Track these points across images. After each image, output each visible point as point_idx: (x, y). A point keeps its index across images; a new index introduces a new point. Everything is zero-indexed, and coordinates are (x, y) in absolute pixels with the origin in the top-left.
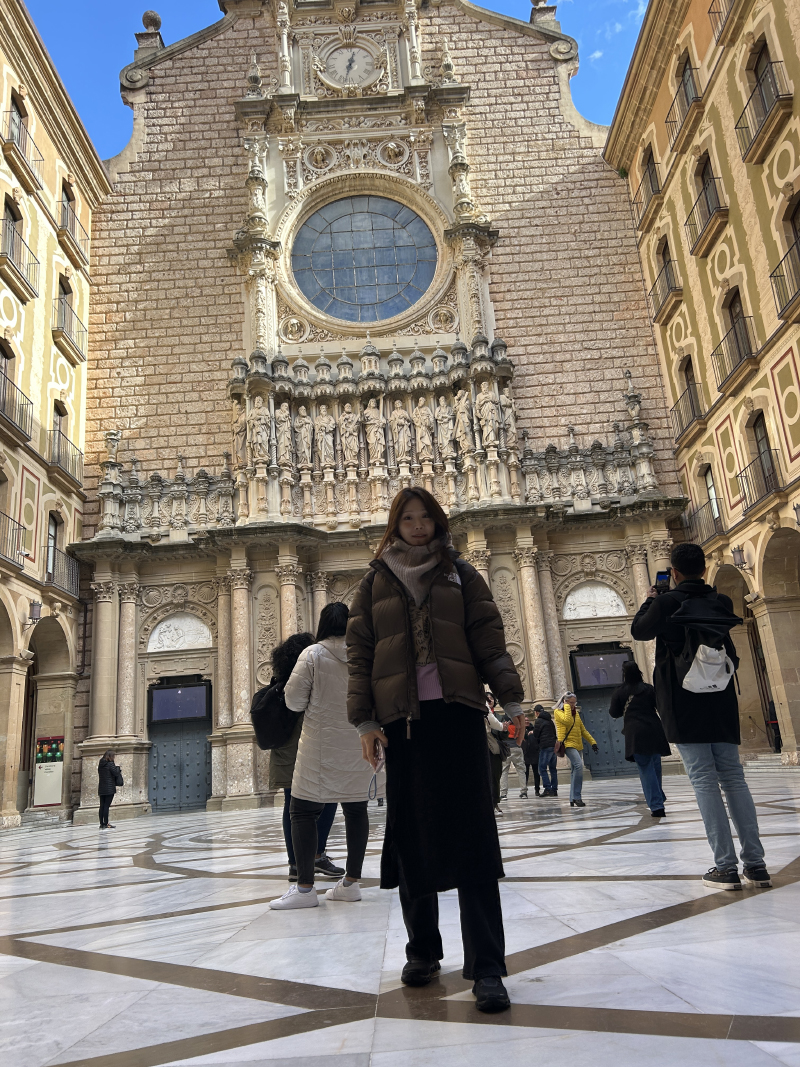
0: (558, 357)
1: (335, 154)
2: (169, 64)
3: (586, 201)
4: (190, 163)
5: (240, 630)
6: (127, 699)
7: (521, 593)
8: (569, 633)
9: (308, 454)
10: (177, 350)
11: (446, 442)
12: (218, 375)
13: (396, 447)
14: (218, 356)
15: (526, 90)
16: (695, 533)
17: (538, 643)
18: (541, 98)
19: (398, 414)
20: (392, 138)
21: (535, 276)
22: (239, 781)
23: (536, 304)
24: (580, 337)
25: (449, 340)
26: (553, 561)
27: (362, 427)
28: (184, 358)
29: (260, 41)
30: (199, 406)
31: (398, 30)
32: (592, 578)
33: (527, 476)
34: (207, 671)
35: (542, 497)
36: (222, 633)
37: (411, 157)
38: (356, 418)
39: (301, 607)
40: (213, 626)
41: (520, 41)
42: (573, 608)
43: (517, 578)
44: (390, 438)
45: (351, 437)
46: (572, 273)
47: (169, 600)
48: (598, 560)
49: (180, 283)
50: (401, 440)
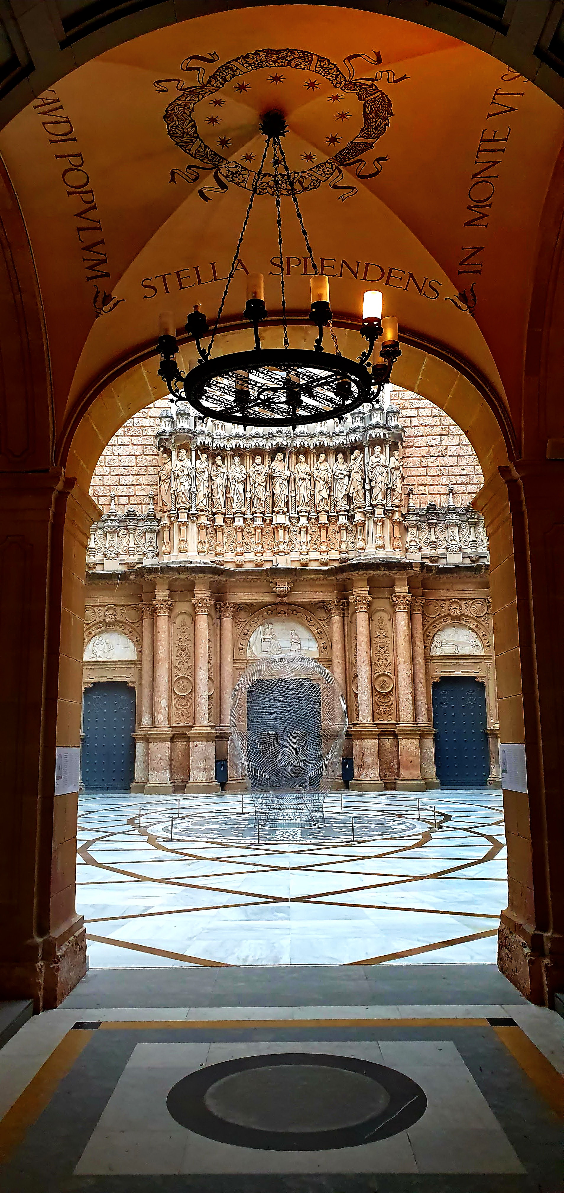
5: (162, 651)
7: (395, 632)
8: (433, 665)
9: (222, 500)
11: (340, 496)
12: (147, 422)
13: (297, 497)
17: (405, 676)
19: (302, 468)
22: (158, 772)
26: (424, 606)
27: (271, 478)
30: (130, 450)
32: (457, 620)
33: (409, 529)
34: (132, 679)
35: (420, 549)
36: (146, 651)
38: (264, 469)
39: (211, 631)
40: (139, 644)
42: (438, 645)
43: (393, 619)
44: (293, 489)
45: (259, 487)
47: (102, 619)
48: (464, 607)
50: (302, 492)
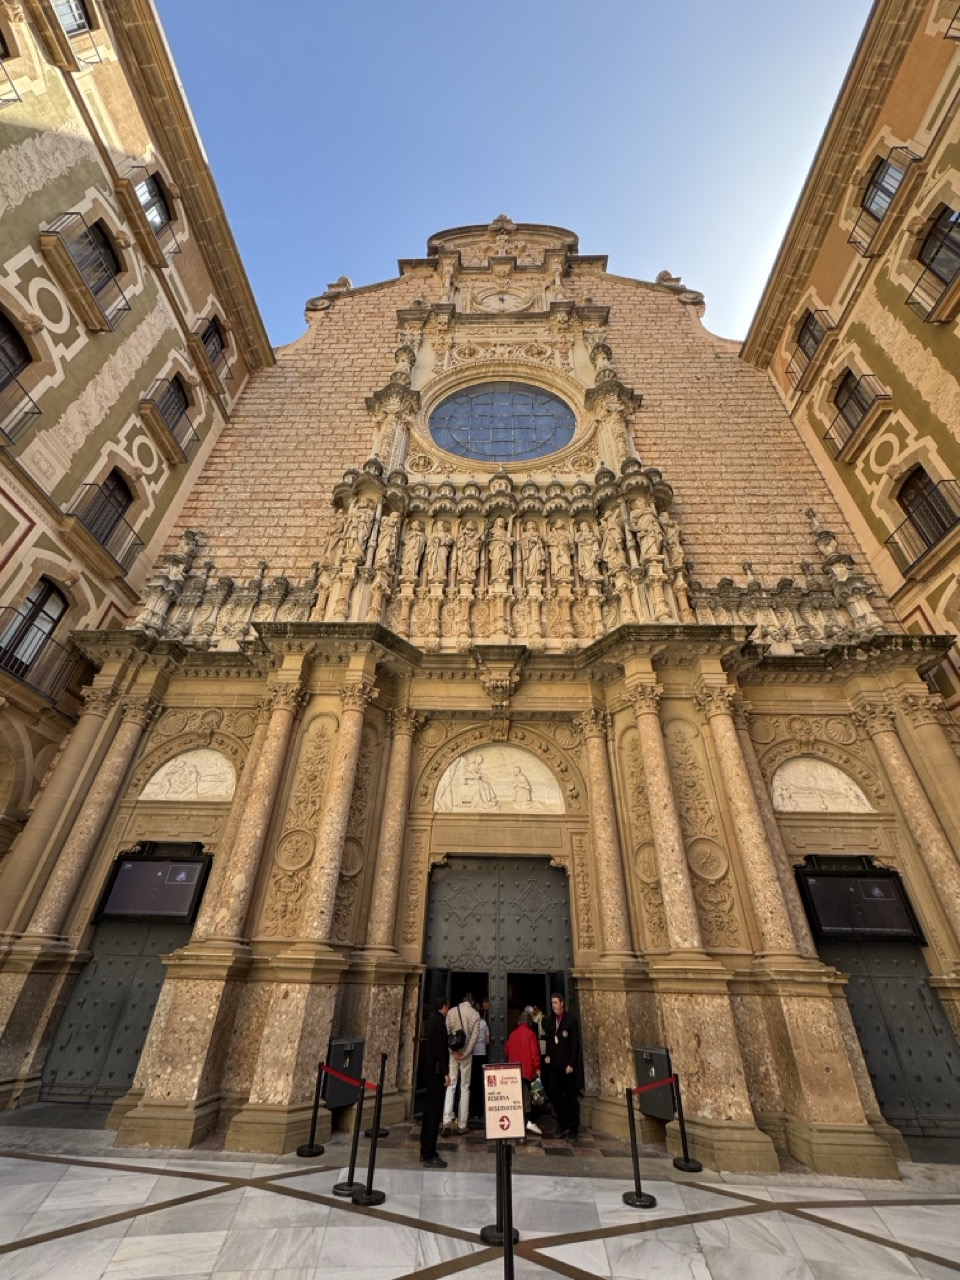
1: (481, 350)
2: (350, 298)
3: (728, 385)
7: (711, 758)
8: (787, 834)
9: (414, 566)
10: (293, 474)
11: (589, 564)
13: (525, 566)
15: (658, 319)
18: (675, 323)
19: (529, 534)
20: (536, 341)
24: (740, 484)
27: (484, 546)
28: (298, 480)
30: (298, 522)
31: (544, 286)
32: (810, 751)
33: (698, 612)
37: (553, 354)
38: (478, 535)
39: (373, 756)
40: (240, 770)
41: (650, 294)
42: (785, 793)
43: (702, 735)
44: (519, 555)
45: (470, 552)
46: (722, 434)
47: (193, 728)
48: (815, 730)
49: (314, 425)
50: (532, 559)
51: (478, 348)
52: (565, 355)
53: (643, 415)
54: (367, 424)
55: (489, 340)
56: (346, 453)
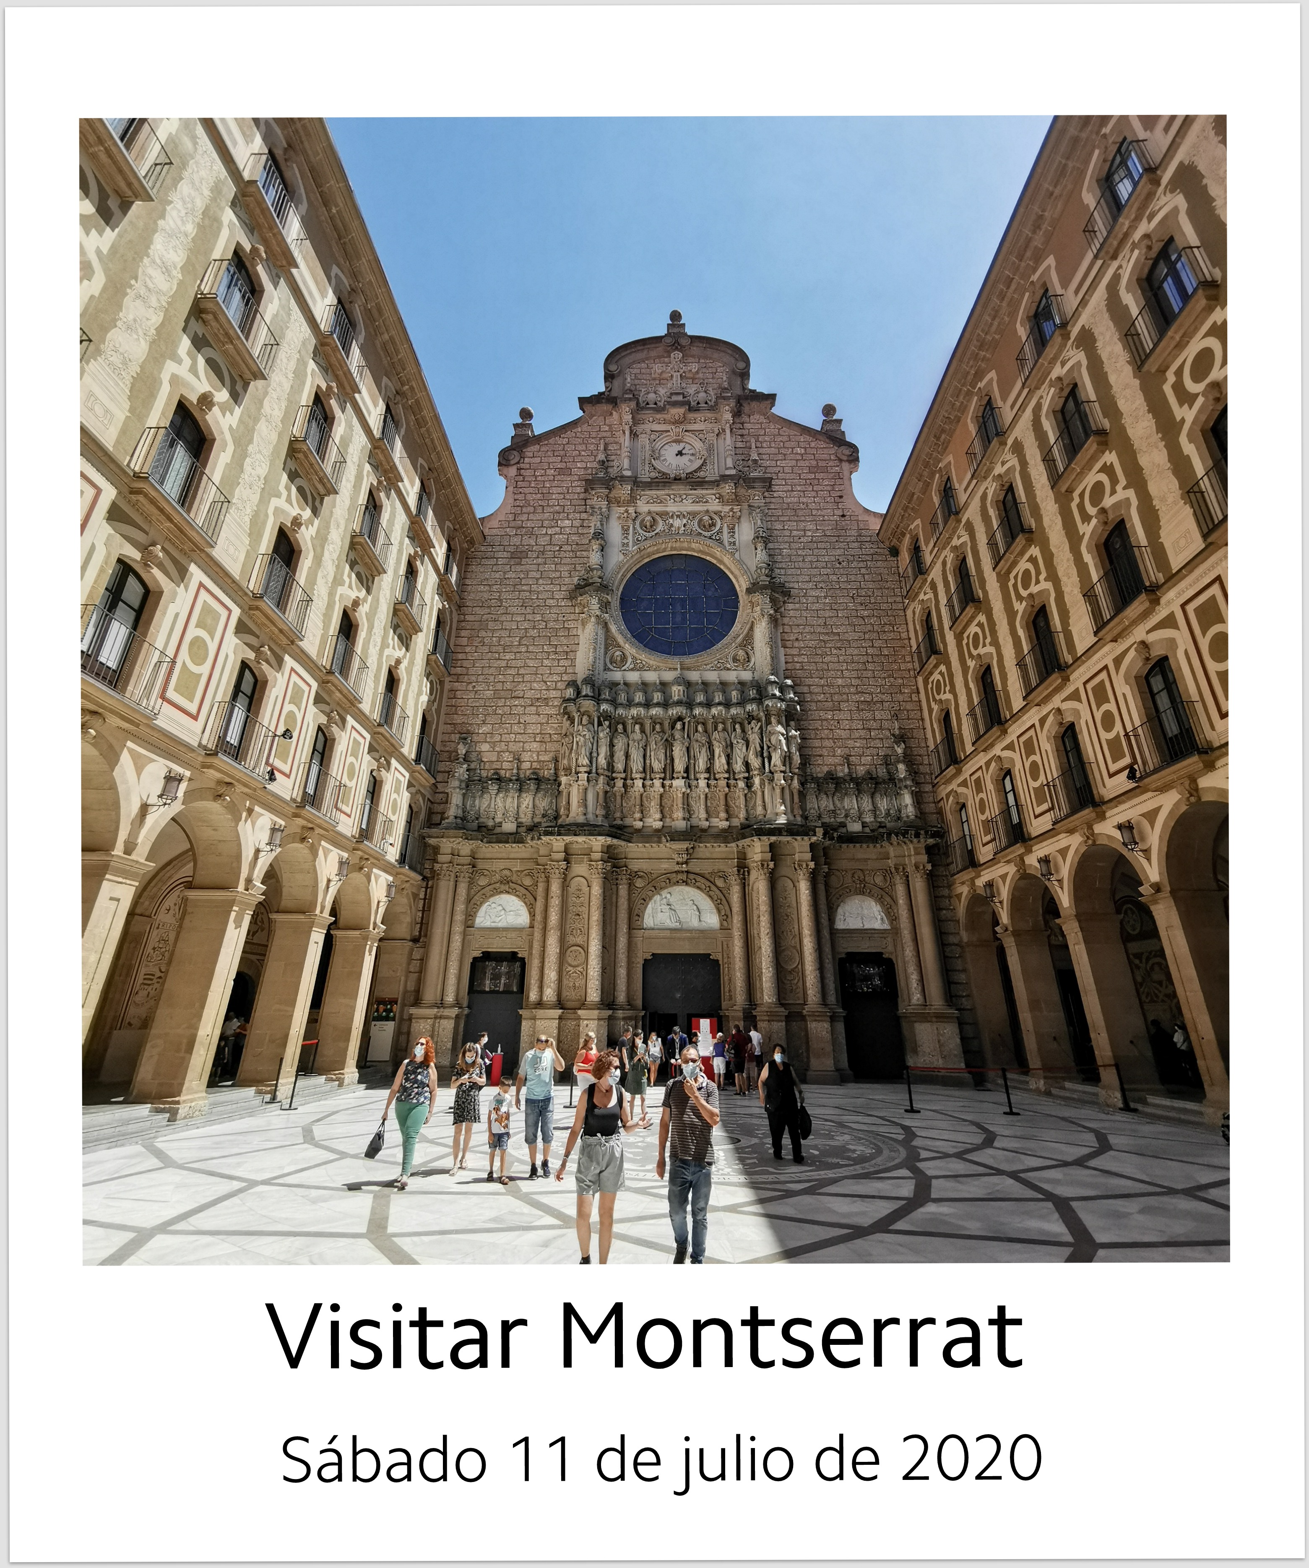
0: (836, 698)
1: (661, 522)
2: (537, 447)
3: (863, 571)
4: (546, 523)
5: (554, 918)
6: (453, 971)
7: (799, 903)
8: (838, 941)
9: (622, 765)
10: (522, 671)
11: (739, 764)
12: (553, 694)
13: (697, 765)
14: (556, 678)
15: (816, 482)
16: (950, 860)
17: (811, 950)
18: (829, 488)
19: (700, 736)
20: (707, 511)
21: (819, 630)
23: (819, 652)
24: (854, 682)
25: (746, 676)
26: (827, 876)
27: (668, 745)
28: (527, 678)
29: (609, 434)
30: (534, 719)
31: (717, 432)
32: (860, 891)
33: (807, 798)
34: (523, 950)
35: (820, 817)
37: (721, 528)
38: (665, 736)
40: (532, 910)
41: (813, 445)
42: (842, 918)
43: (796, 887)
44: (692, 757)
45: (659, 753)
46: (849, 629)
48: (866, 877)
49: (530, 617)
50: (701, 759)
51: (658, 518)
52: (732, 530)
53: (791, 606)
54: (572, 617)
55: (668, 509)
56: (559, 649)
